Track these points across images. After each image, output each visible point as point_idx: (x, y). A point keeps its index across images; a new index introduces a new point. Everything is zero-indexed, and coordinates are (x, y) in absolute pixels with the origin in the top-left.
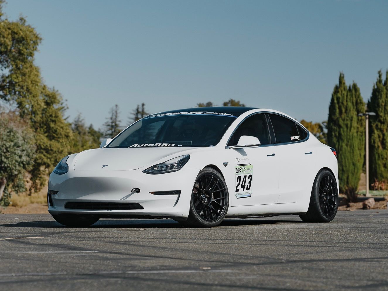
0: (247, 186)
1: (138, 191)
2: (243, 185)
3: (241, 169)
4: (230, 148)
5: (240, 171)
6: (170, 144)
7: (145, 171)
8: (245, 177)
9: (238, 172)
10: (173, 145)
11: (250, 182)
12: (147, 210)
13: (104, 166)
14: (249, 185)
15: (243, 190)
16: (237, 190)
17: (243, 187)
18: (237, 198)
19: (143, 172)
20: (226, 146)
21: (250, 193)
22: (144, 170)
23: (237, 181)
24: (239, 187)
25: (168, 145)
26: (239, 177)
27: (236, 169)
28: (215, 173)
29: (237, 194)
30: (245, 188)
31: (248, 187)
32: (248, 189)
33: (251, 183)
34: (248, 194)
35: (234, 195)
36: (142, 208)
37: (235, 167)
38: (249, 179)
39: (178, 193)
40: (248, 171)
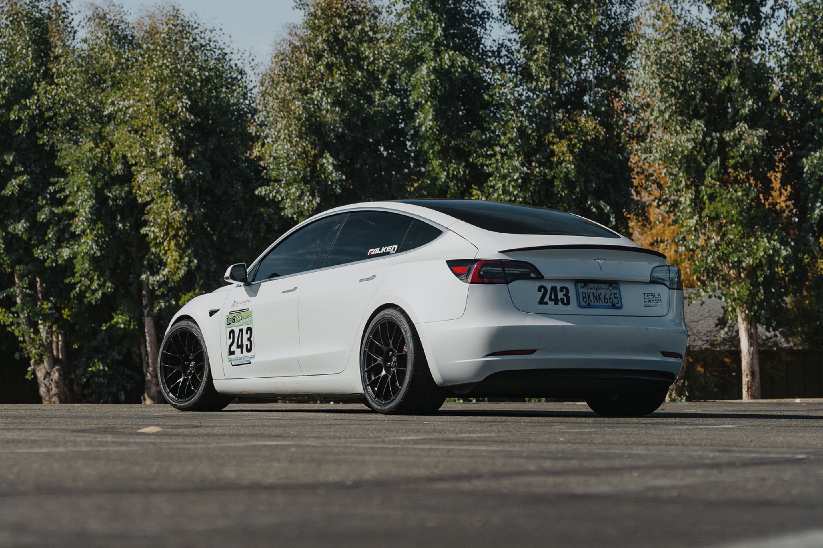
0: (247, 345)
2: (240, 344)
3: (234, 318)
5: (234, 321)
8: (241, 330)
9: (230, 324)
11: (249, 339)
14: (248, 343)
15: (242, 353)
16: (231, 353)
17: (240, 347)
18: (233, 366)
21: (252, 357)
23: (230, 338)
24: (234, 348)
26: (232, 332)
27: (228, 319)
29: (233, 360)
30: (244, 350)
31: (249, 348)
32: (249, 351)
33: (251, 340)
34: (250, 359)
35: (228, 361)
37: (226, 316)
38: (247, 333)
40: (245, 321)
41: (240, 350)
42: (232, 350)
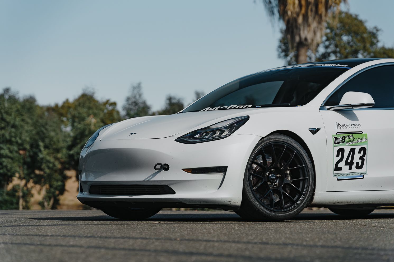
0: (358, 163)
1: (166, 167)
2: (349, 161)
3: (344, 138)
4: (328, 109)
5: (343, 141)
6: (246, 106)
7: (180, 140)
8: (353, 150)
9: (339, 143)
10: (250, 106)
11: (362, 158)
12: (180, 194)
13: (132, 134)
14: (360, 161)
15: (350, 169)
16: (337, 168)
17: (350, 164)
18: (338, 180)
19: (175, 140)
20: (321, 106)
21: (362, 174)
22: (178, 138)
23: (338, 155)
24: (342, 164)
25: (244, 106)
26: (342, 150)
27: (335, 138)
28: (289, 142)
29: (338, 175)
30: (354, 167)
31: (360, 165)
32: (359, 167)
33: (364, 159)
34: (359, 175)
35: (332, 175)
36: (174, 193)
37: (333, 136)
38: (360, 152)
39: (223, 170)
40: (359, 142)
41: (348, 166)
42: (339, 166)
